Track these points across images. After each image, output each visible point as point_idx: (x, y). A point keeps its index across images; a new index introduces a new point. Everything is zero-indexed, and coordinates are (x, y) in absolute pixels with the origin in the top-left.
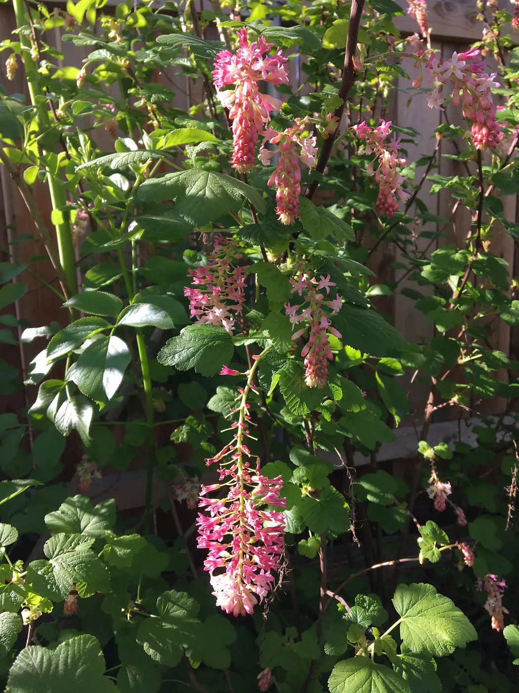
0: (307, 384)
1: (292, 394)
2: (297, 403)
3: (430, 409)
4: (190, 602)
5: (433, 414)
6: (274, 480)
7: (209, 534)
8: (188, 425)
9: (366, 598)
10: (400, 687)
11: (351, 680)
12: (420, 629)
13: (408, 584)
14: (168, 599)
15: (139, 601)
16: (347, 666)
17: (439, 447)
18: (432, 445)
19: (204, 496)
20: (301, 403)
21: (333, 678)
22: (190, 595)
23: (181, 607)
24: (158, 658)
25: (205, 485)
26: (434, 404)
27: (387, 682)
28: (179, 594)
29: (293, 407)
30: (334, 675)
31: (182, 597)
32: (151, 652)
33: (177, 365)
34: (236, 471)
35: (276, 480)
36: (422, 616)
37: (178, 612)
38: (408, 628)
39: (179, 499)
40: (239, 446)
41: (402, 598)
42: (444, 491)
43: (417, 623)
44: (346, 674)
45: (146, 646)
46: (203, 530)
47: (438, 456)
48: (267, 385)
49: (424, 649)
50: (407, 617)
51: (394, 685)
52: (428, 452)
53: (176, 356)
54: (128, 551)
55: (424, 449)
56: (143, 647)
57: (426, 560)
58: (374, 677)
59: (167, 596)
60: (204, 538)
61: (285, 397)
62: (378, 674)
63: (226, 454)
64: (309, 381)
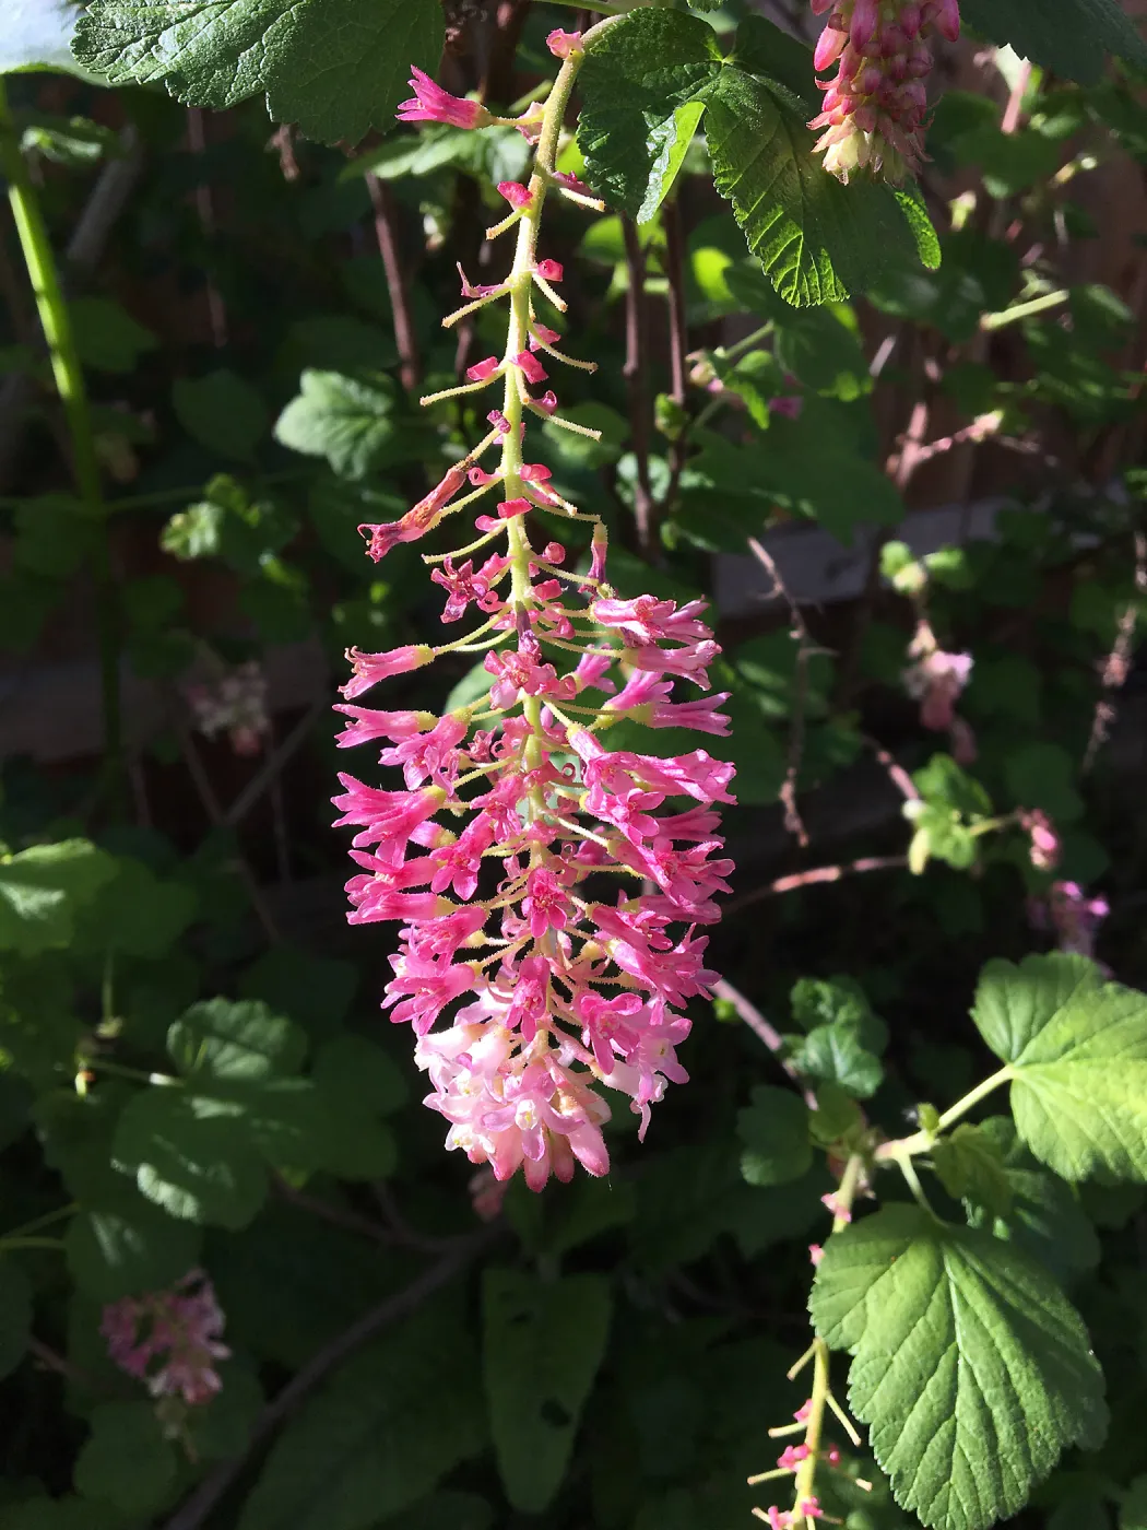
0: (830, 164)
1: (767, 207)
2: (792, 247)
3: (913, 454)
4: (276, 1029)
5: (922, 469)
6: (669, 624)
7: (401, 865)
8: (214, 501)
9: (824, 989)
10: (1034, 1295)
11: (883, 1292)
12: (1077, 1102)
13: (1016, 958)
14: (203, 1029)
15: (108, 1029)
16: (862, 1247)
17: (938, 560)
18: (917, 553)
19: (363, 701)
20: (811, 251)
21: (825, 1292)
22: (275, 1010)
23: (249, 1047)
24: (189, 1208)
25: (367, 649)
26: (926, 440)
27: (996, 1284)
28: (236, 1011)
29: (780, 264)
30: (826, 1283)
31: (250, 1016)
32: (164, 1193)
33: (176, 77)
34: (504, 589)
35: (680, 621)
36: (1076, 1058)
37: (239, 1064)
38: (1037, 1100)
39: (208, 727)
40: (509, 468)
41: (1003, 1005)
42: (950, 675)
43: (1066, 1083)
44: (864, 1272)
45: (145, 1176)
46: (371, 849)
47: (936, 584)
48: (629, 181)
49: (1099, 1164)
50: (1028, 1063)
51: (1017, 1291)
52: (906, 573)
53: (167, 39)
54: (55, 897)
55: (898, 566)
56: (134, 1180)
57: (935, 864)
58: (952, 1269)
59: (201, 1017)
60: (381, 885)
61: (741, 216)
62: (964, 1263)
63: (457, 506)
64: (839, 149)
